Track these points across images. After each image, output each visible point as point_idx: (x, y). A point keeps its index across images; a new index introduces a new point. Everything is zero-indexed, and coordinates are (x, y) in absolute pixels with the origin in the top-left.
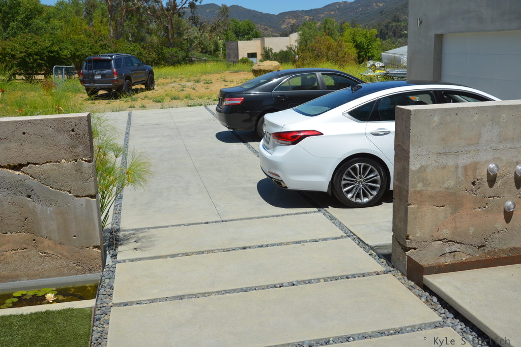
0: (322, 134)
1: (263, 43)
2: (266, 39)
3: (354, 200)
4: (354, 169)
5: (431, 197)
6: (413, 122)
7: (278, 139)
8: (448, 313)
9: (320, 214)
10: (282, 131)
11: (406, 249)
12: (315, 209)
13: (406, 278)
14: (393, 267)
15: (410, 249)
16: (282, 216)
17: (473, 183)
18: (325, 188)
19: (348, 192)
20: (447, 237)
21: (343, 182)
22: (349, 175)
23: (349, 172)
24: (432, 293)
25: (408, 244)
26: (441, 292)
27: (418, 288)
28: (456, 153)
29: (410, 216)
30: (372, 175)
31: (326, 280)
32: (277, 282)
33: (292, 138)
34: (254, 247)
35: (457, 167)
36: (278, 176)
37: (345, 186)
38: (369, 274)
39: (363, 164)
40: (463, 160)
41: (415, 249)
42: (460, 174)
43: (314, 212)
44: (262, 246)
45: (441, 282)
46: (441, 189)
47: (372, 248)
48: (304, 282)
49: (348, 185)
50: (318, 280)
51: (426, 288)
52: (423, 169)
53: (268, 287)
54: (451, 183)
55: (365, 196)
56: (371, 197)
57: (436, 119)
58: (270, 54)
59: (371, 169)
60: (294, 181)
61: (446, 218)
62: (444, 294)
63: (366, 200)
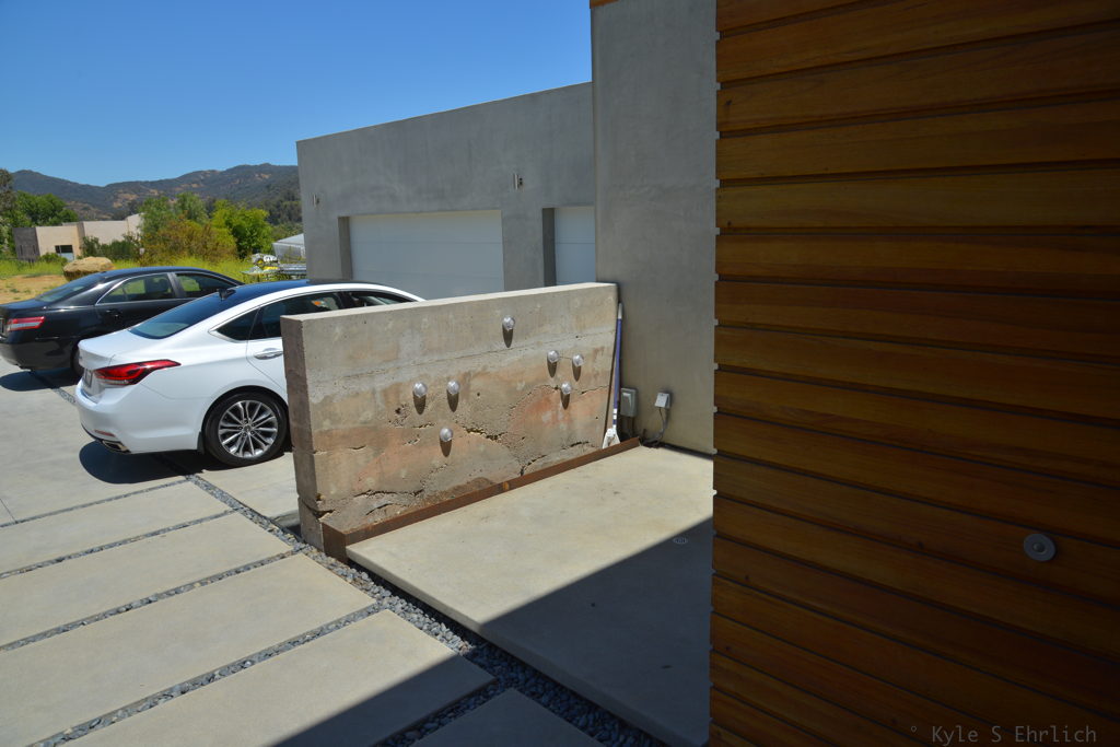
0: (178, 364)
1: (81, 230)
2: (86, 224)
3: (240, 455)
4: (236, 411)
5: (343, 437)
6: (306, 338)
7: (106, 377)
8: (383, 590)
9: (190, 484)
10: (112, 364)
11: (319, 514)
12: (181, 478)
13: (323, 554)
14: (305, 542)
15: (324, 513)
16: (125, 496)
17: (398, 411)
18: (193, 444)
19: (231, 444)
20: (370, 487)
21: (221, 432)
22: (229, 419)
23: (228, 415)
24: (360, 568)
25: (321, 506)
26: (371, 563)
27: (342, 565)
28: (371, 375)
29: (319, 468)
30: (264, 417)
31: (203, 583)
32: (121, 603)
33: (131, 374)
34: (78, 555)
35: (374, 392)
36: (111, 435)
37: (225, 436)
38: (270, 560)
39: (248, 402)
40: (381, 383)
41: (331, 512)
42: (379, 402)
43: (180, 482)
44: (92, 551)
45: (369, 551)
46: (356, 425)
47: (272, 521)
48: (168, 594)
49: (230, 434)
50: (192, 585)
51: (351, 563)
52: (328, 400)
53: (105, 615)
54: (368, 414)
55: (257, 446)
56: (266, 448)
57: (338, 330)
58: (96, 246)
59: (262, 408)
60: (141, 440)
61: (368, 462)
62: (376, 566)
63: (259, 453)
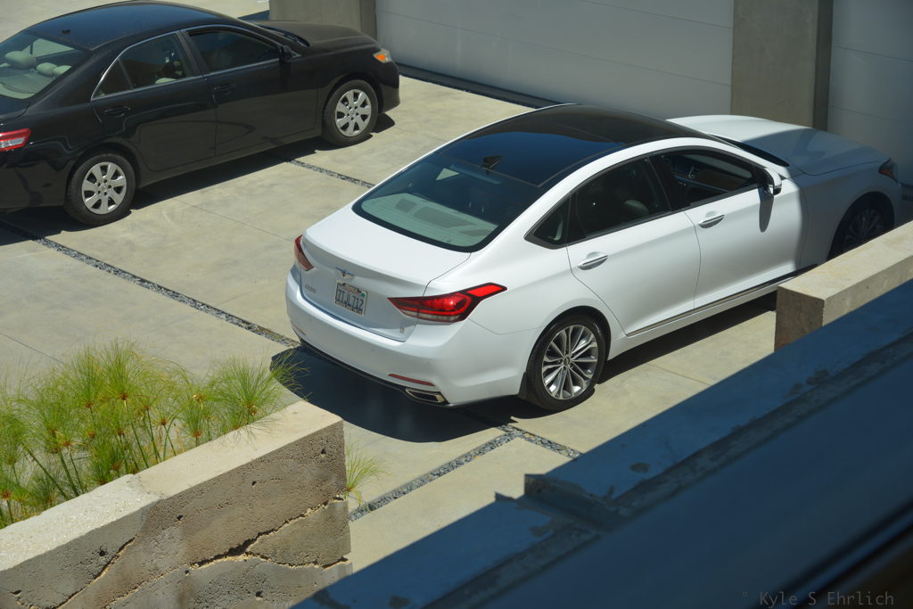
0: (504, 289)
3: (561, 398)
4: (559, 342)
9: (518, 443)
10: (427, 295)
18: (516, 388)
19: (550, 384)
21: (544, 369)
22: (553, 354)
23: (551, 347)
30: (583, 343)
36: (427, 384)
37: (547, 374)
39: (571, 328)
49: (549, 372)
55: (576, 383)
56: (585, 384)
59: (584, 332)
63: (576, 389)
